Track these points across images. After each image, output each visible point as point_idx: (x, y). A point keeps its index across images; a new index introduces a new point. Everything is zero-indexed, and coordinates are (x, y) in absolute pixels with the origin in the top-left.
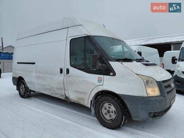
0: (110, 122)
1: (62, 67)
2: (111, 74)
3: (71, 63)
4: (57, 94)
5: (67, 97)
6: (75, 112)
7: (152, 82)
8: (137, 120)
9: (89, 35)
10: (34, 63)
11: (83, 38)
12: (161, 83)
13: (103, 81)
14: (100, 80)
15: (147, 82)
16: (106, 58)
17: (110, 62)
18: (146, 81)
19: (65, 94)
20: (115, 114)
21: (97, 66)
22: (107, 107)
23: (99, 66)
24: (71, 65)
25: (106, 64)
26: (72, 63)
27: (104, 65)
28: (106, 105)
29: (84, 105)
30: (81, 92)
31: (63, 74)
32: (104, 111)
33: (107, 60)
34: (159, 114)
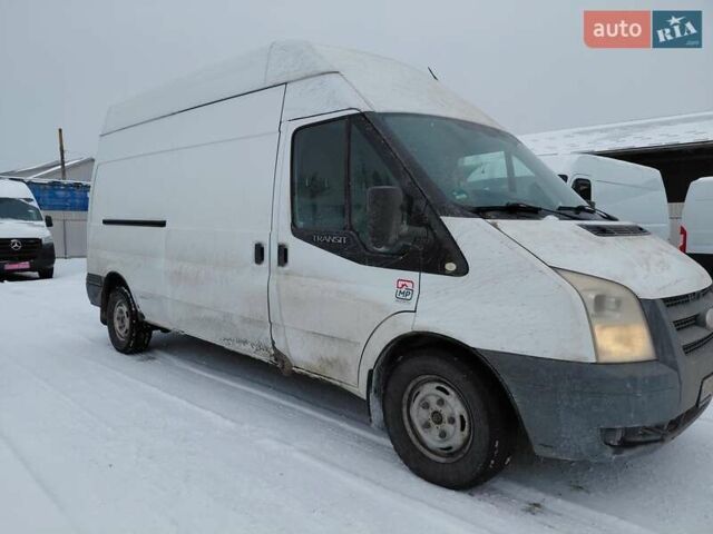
0: (442, 460)
1: (265, 241)
2: (451, 267)
3: (293, 224)
4: (245, 342)
5: (278, 355)
7: (618, 303)
8: (553, 455)
9: (364, 108)
10: (162, 224)
11: (342, 125)
12: (661, 306)
13: (416, 293)
14: (404, 293)
15: (600, 302)
16: (432, 202)
17: (447, 220)
18: (592, 296)
19: (273, 343)
20: (463, 429)
21: (393, 237)
22: (433, 401)
23: (401, 237)
24: (297, 232)
25: (428, 226)
26: (300, 224)
27: (421, 230)
28: (429, 390)
29: (345, 386)
30: (333, 338)
31: (265, 264)
32: (419, 415)
33: (434, 212)
34: (644, 434)
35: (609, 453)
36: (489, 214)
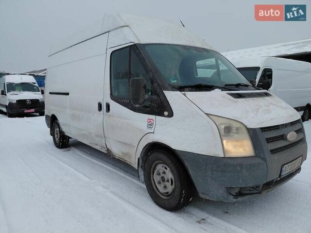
0: (165, 198)
1: (101, 101)
2: (166, 113)
3: (111, 94)
4: (97, 145)
5: (108, 150)
6: (122, 174)
8: (207, 198)
10: (68, 94)
12: (259, 132)
13: (154, 125)
14: (150, 125)
18: (223, 127)
19: (106, 145)
20: (172, 185)
22: (161, 171)
23: (145, 100)
24: (113, 97)
25: (158, 95)
26: (114, 94)
27: (155, 97)
28: (160, 168)
29: (131, 165)
30: (126, 144)
31: (102, 112)
32: (156, 178)
33: (161, 89)
35: (231, 198)
36: (186, 89)
